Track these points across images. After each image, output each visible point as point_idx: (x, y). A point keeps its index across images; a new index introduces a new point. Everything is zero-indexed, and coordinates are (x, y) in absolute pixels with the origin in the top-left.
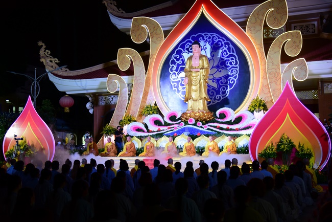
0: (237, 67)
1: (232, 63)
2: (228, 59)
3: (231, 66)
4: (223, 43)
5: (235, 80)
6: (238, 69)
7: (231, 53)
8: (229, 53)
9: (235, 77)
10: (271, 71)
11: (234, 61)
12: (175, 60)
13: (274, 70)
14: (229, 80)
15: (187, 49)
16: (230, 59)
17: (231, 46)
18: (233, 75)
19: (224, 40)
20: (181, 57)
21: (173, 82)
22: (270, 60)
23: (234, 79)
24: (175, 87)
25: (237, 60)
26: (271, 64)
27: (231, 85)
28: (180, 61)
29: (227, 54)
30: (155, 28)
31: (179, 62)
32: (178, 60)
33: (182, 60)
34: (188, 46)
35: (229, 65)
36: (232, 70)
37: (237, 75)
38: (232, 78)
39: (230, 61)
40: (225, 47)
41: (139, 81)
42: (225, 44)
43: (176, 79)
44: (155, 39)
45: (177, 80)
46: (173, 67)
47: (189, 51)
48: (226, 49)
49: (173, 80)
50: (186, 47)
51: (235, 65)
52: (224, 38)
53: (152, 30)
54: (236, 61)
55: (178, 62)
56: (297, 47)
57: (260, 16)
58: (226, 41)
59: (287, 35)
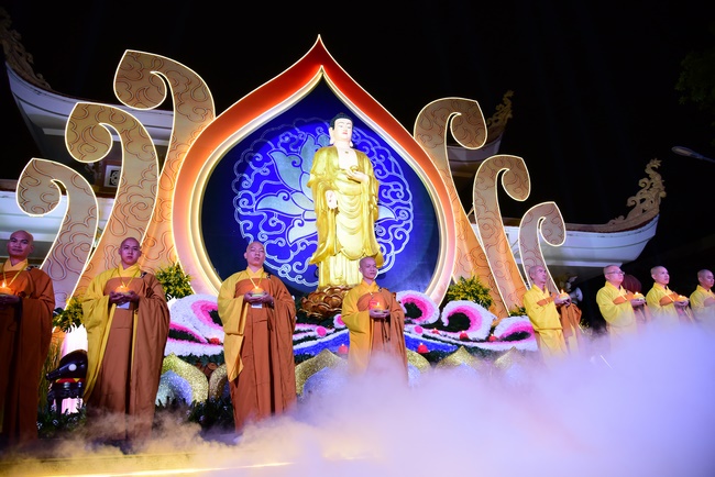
0: (408, 206)
1: (398, 195)
2: (387, 184)
3: (394, 201)
4: (373, 149)
5: (407, 233)
6: (411, 210)
7: (394, 173)
8: (388, 173)
9: (407, 227)
10: (485, 221)
11: (401, 191)
12: (251, 163)
13: (490, 222)
14: (393, 231)
15: (285, 145)
16: (391, 185)
17: (392, 159)
18: (400, 222)
19: (374, 145)
20: (267, 159)
21: (242, 218)
22: (480, 201)
23: (404, 230)
24: (246, 232)
25: (407, 189)
26: (482, 208)
27: (398, 244)
28: (264, 169)
29: (384, 173)
30: (191, 87)
31: (264, 171)
32: (259, 165)
33: (271, 167)
34: (287, 139)
35: (389, 197)
36: (398, 210)
37: (410, 221)
38: (400, 228)
39: (393, 189)
40: (380, 158)
41: (135, 200)
42: (379, 152)
43: (252, 210)
44: (187, 108)
45: (256, 213)
46: (243, 179)
47: (289, 151)
48: (380, 162)
49: (242, 213)
50: (281, 141)
51: (404, 199)
52: (376, 142)
53: (182, 88)
54: (405, 191)
55: (257, 170)
56: (522, 186)
57: (439, 121)
58: (380, 147)
59: (502, 160)
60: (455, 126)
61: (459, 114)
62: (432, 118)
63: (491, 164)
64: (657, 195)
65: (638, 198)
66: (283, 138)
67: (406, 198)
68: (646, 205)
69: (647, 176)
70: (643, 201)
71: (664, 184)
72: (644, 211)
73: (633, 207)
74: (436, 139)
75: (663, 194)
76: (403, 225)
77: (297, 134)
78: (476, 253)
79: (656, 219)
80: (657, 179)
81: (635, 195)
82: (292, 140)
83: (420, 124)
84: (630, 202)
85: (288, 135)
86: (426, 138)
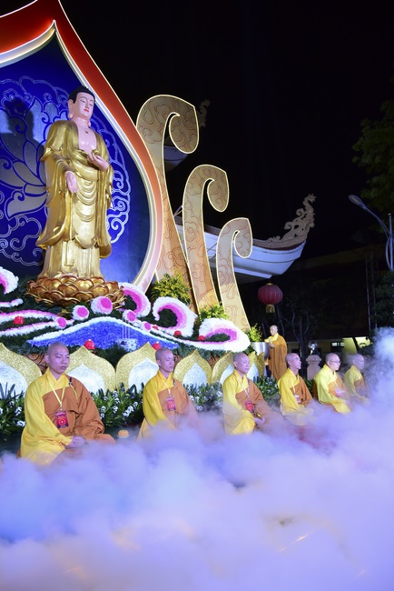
0: (126, 197)
1: (118, 185)
5: (123, 224)
6: (128, 203)
7: (117, 162)
9: (123, 218)
10: (191, 225)
11: (122, 181)
13: (194, 227)
14: (110, 220)
17: (115, 145)
18: (118, 212)
22: (188, 205)
23: (120, 221)
25: (127, 180)
26: (189, 212)
27: (113, 234)
36: (117, 200)
37: (127, 214)
38: (117, 218)
50: (6, 98)
51: (123, 190)
52: (100, 121)
54: (125, 182)
56: (222, 197)
57: (160, 117)
58: (106, 131)
59: (210, 169)
60: (173, 126)
61: (178, 115)
62: (154, 112)
63: (201, 172)
64: (307, 225)
65: (293, 224)
66: (8, 95)
67: (125, 189)
68: (298, 231)
69: (304, 207)
70: (296, 227)
71: (314, 217)
72: (296, 236)
73: (289, 230)
74: (156, 135)
75: (312, 225)
76: (119, 216)
77: (24, 96)
78: (177, 252)
79: (303, 244)
80: (310, 211)
81: (291, 221)
82: (17, 100)
83: (143, 115)
84: (287, 227)
85: (12, 93)
86: (147, 132)
